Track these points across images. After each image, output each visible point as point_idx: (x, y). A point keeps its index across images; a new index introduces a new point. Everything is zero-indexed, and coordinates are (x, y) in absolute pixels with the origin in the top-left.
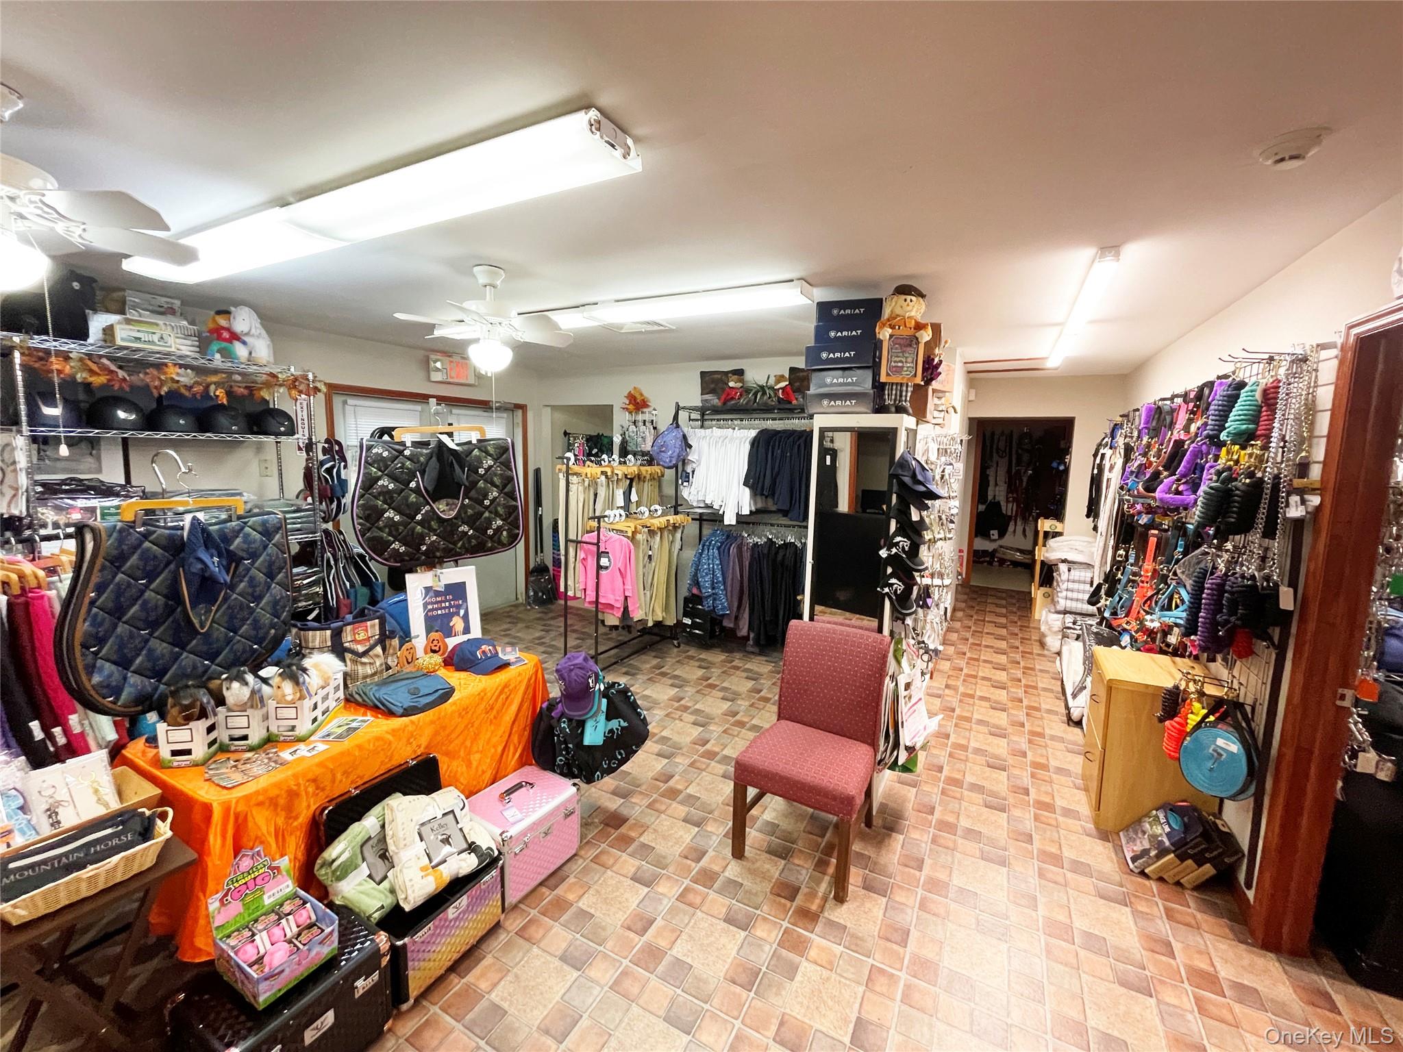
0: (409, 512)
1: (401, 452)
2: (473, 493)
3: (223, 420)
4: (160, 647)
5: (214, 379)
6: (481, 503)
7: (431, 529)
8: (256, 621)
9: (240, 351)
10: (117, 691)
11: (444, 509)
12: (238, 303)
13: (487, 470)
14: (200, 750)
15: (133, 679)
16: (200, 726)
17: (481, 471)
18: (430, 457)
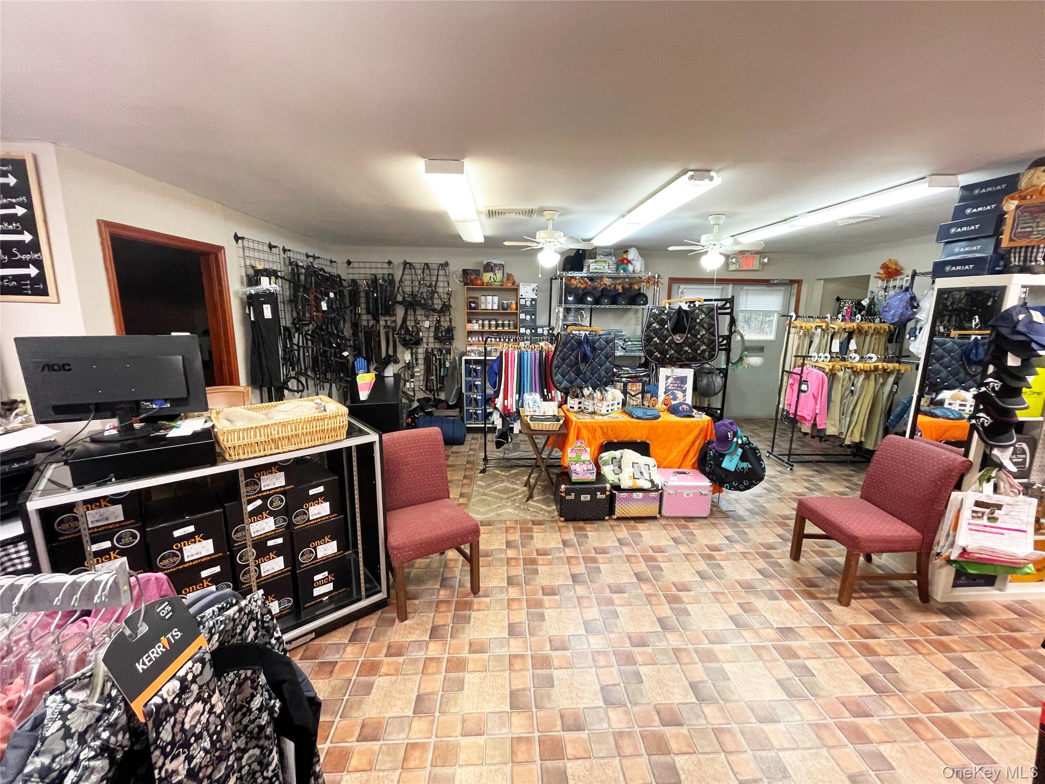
0: (663, 339)
1: (663, 311)
2: (693, 332)
3: (620, 299)
4: (573, 375)
5: (618, 282)
6: (695, 336)
7: (672, 348)
8: (600, 374)
9: (630, 268)
10: (561, 384)
11: (678, 339)
12: (630, 247)
13: (701, 320)
14: (576, 409)
15: (565, 382)
16: (577, 400)
17: (698, 321)
18: (674, 313)
